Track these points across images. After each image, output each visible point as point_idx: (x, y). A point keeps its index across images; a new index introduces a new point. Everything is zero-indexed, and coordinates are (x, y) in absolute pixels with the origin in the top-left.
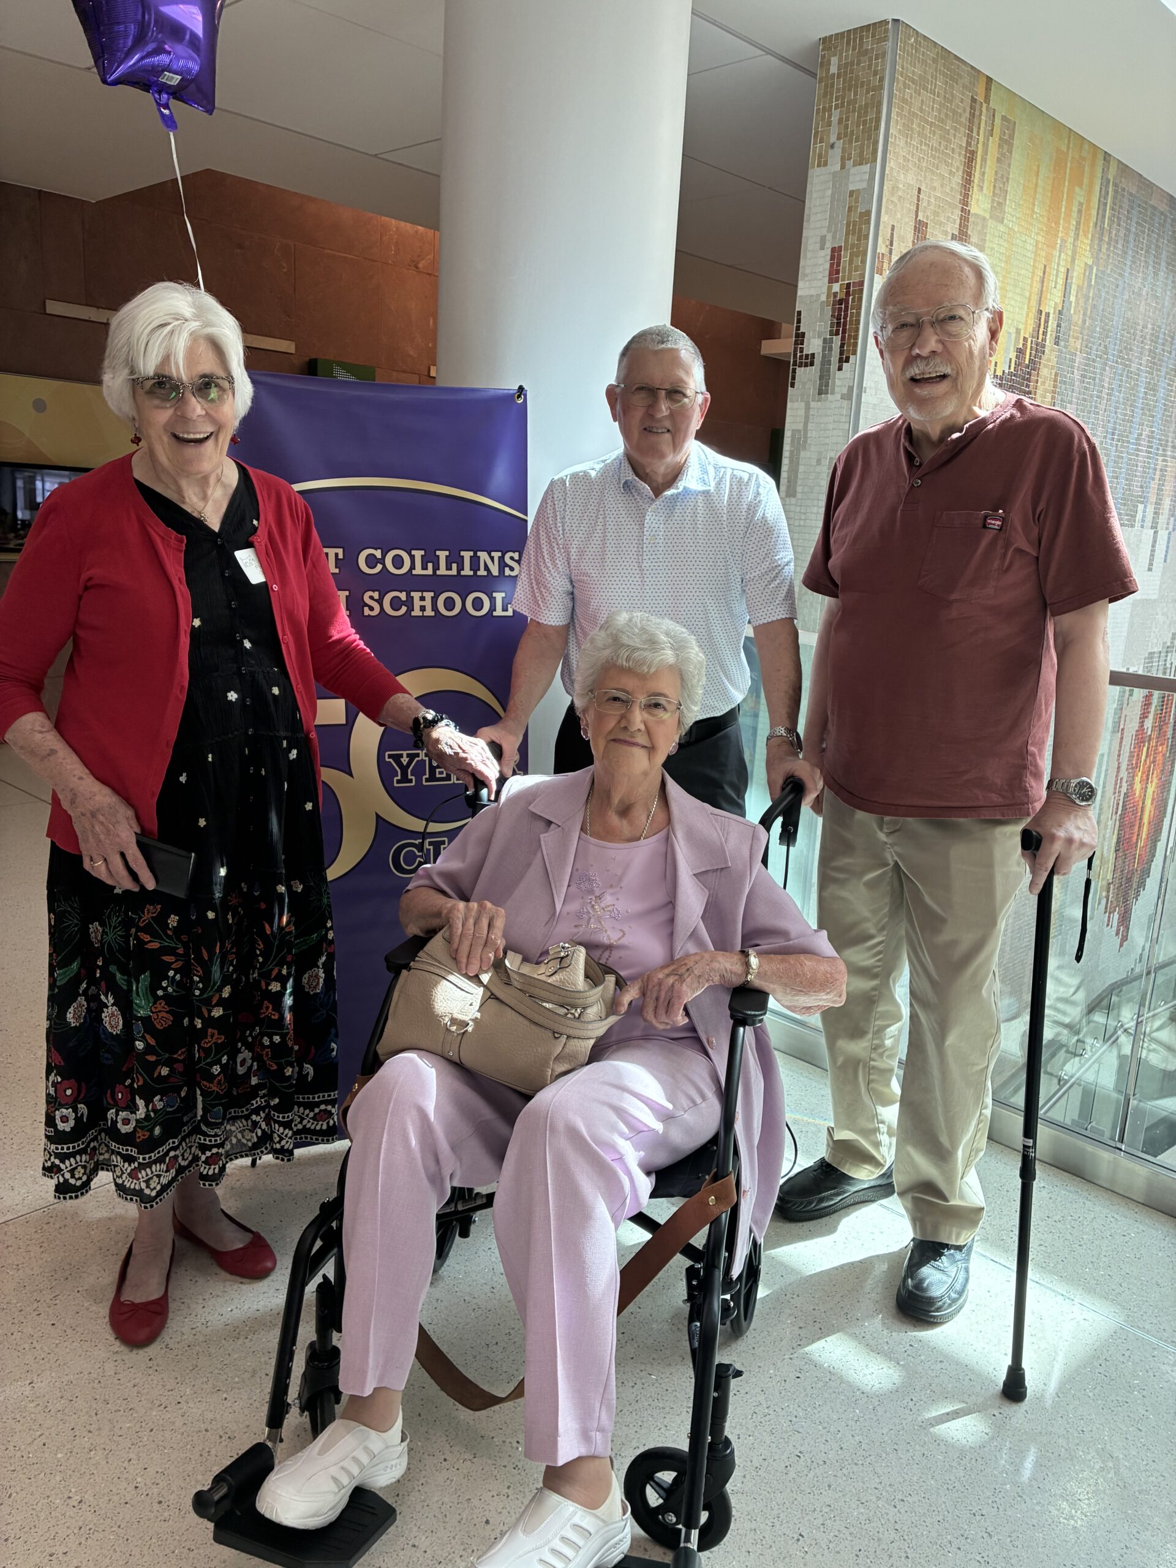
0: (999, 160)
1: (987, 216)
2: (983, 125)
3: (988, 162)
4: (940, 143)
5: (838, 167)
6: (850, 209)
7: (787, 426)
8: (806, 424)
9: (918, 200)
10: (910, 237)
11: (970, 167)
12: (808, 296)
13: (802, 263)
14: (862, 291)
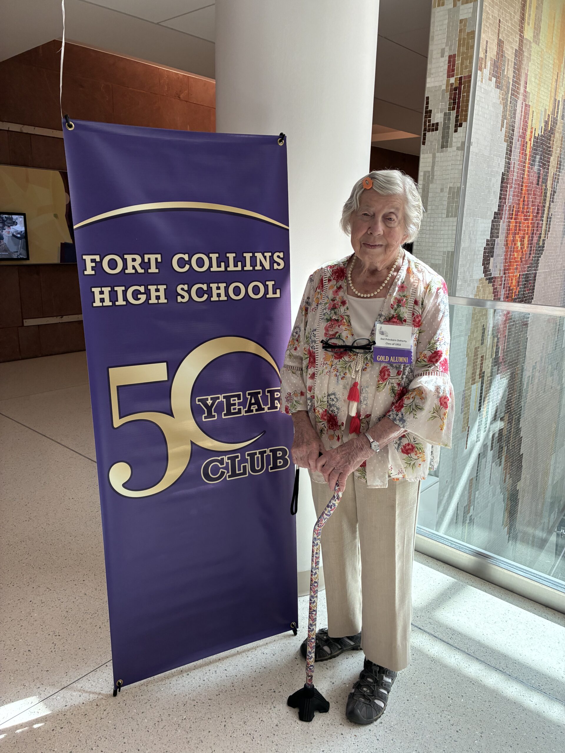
1: (532, 40)
5: (451, 6)
6: (461, 31)
7: (421, 169)
8: (433, 167)
9: (499, 27)
10: (495, 49)
11: (523, 10)
12: (433, 87)
13: (429, 66)
14: (470, 81)
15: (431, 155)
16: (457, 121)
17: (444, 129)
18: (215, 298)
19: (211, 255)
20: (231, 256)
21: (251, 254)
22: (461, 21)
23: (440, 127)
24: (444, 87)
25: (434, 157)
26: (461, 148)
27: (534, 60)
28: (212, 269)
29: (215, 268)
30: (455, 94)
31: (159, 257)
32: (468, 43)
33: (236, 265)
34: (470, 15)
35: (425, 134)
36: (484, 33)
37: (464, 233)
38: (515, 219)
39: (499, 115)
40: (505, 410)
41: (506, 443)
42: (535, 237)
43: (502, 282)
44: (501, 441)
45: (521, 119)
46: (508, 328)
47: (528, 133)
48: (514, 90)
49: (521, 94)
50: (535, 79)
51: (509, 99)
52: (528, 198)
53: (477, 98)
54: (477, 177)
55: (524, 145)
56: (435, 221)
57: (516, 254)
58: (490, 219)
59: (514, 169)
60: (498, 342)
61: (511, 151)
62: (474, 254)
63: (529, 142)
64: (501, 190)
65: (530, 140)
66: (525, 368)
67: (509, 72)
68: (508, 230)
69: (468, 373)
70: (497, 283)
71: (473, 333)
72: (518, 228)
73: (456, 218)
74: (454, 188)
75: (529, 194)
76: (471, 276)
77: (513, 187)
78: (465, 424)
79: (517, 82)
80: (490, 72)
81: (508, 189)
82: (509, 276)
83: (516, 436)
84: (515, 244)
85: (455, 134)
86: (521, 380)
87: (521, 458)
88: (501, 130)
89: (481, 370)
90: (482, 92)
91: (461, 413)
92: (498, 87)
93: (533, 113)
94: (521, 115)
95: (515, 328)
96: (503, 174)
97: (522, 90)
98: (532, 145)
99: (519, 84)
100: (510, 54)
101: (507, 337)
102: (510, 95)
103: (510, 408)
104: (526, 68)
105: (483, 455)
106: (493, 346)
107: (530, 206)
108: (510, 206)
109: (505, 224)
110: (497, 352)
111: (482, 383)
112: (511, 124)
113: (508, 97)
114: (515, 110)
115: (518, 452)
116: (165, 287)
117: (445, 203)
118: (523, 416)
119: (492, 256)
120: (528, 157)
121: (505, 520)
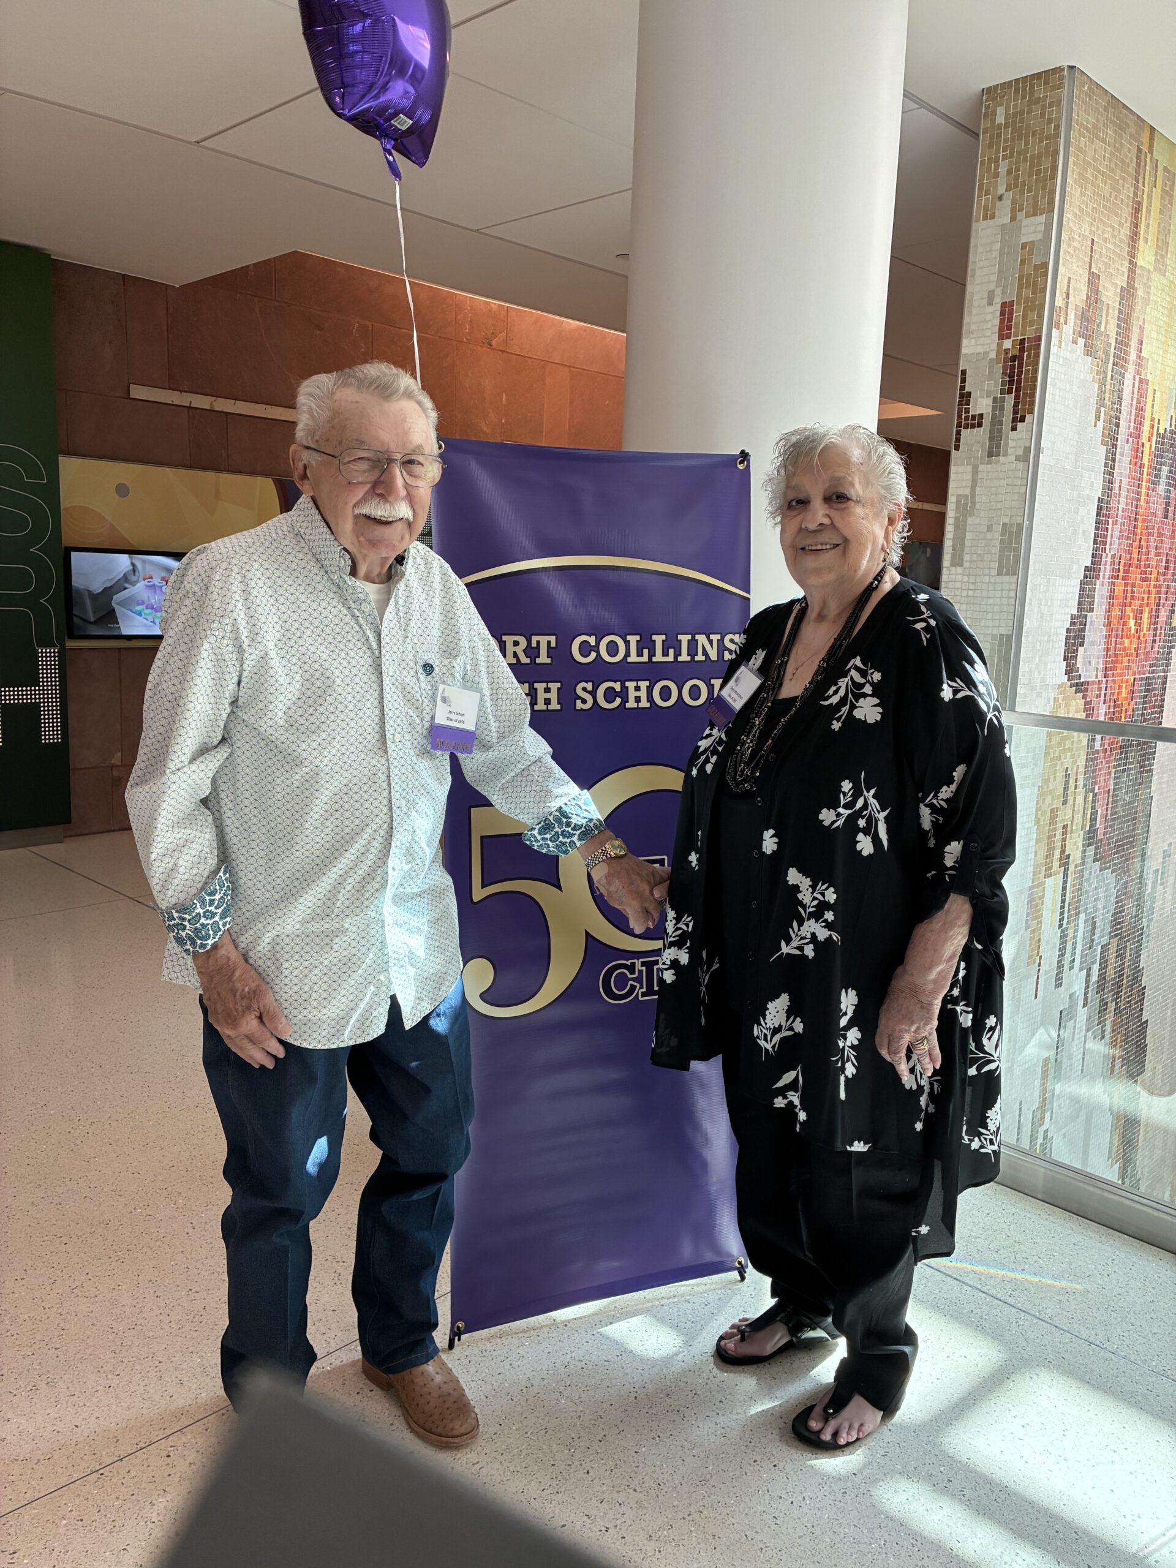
0: (1161, 212)
1: (1151, 268)
2: (1147, 176)
3: (1152, 213)
4: (1111, 193)
5: (1007, 220)
6: (1023, 262)
7: (951, 491)
8: (973, 488)
9: (1092, 252)
10: (1084, 290)
11: (1136, 218)
12: (973, 354)
13: (966, 319)
14: (1039, 346)
15: (970, 468)
16: (1015, 412)
17: (993, 424)
18: (631, 704)
19: (629, 638)
20: (659, 639)
21: (689, 637)
22: (1024, 246)
23: (986, 422)
24: (993, 355)
25: (975, 471)
26: (1024, 457)
27: (1156, 302)
28: (629, 660)
29: (633, 658)
30: (1013, 367)
31: (553, 639)
32: (1036, 282)
33: (665, 654)
34: (1040, 236)
35: (958, 433)
36: (1064, 265)
37: (1030, 604)
38: (1124, 578)
39: (1091, 400)
40: (1111, 932)
41: (1113, 995)
42: (1163, 610)
43: (1100, 691)
44: (1103, 990)
45: (1132, 405)
46: (1113, 775)
47: (1146, 428)
48: (1119, 357)
49: (1131, 363)
50: (1158, 333)
51: (1109, 373)
52: (1148, 541)
53: (1051, 374)
54: (1053, 507)
55: (1137, 450)
56: (978, 580)
57: (1126, 641)
58: (1077, 579)
59: (1120, 490)
60: (1094, 801)
61: (1114, 460)
62: (1048, 641)
63: (1147, 445)
64: (1097, 529)
65: (1150, 440)
66: (1149, 853)
67: (1109, 326)
68: (1112, 598)
69: (1039, 856)
70: (1092, 694)
71: (1046, 781)
72: (1129, 595)
73: (1016, 577)
74: (1011, 525)
75: (1149, 534)
76: (1043, 680)
77: (1119, 523)
78: (1032, 950)
79: (1123, 343)
80: (1074, 330)
81: (1110, 527)
82: (1114, 682)
83: (1132, 985)
84: (1124, 624)
85: (1012, 434)
86: (1141, 877)
87: (1144, 1028)
88: (1095, 426)
89: (1063, 852)
90: (1061, 363)
91: (1026, 930)
92: (1088, 353)
93: (1154, 394)
94: (1132, 398)
95: (1128, 776)
96: (1100, 501)
97: (1133, 356)
98: (1153, 449)
99: (1128, 346)
100: (1110, 295)
101: (1111, 794)
102: (1110, 366)
103: (1120, 929)
104: (1141, 317)
105: (1068, 1014)
106: (1084, 808)
107: (1152, 555)
108: (1113, 556)
109: (1106, 587)
110: (1093, 820)
111: (1066, 876)
112: (1113, 414)
113: (1107, 369)
114: (1121, 391)
115: (1138, 1017)
116: (558, 685)
117: (996, 550)
118: (1147, 947)
119: (1082, 645)
120: (1145, 470)
121: (1115, 1150)
